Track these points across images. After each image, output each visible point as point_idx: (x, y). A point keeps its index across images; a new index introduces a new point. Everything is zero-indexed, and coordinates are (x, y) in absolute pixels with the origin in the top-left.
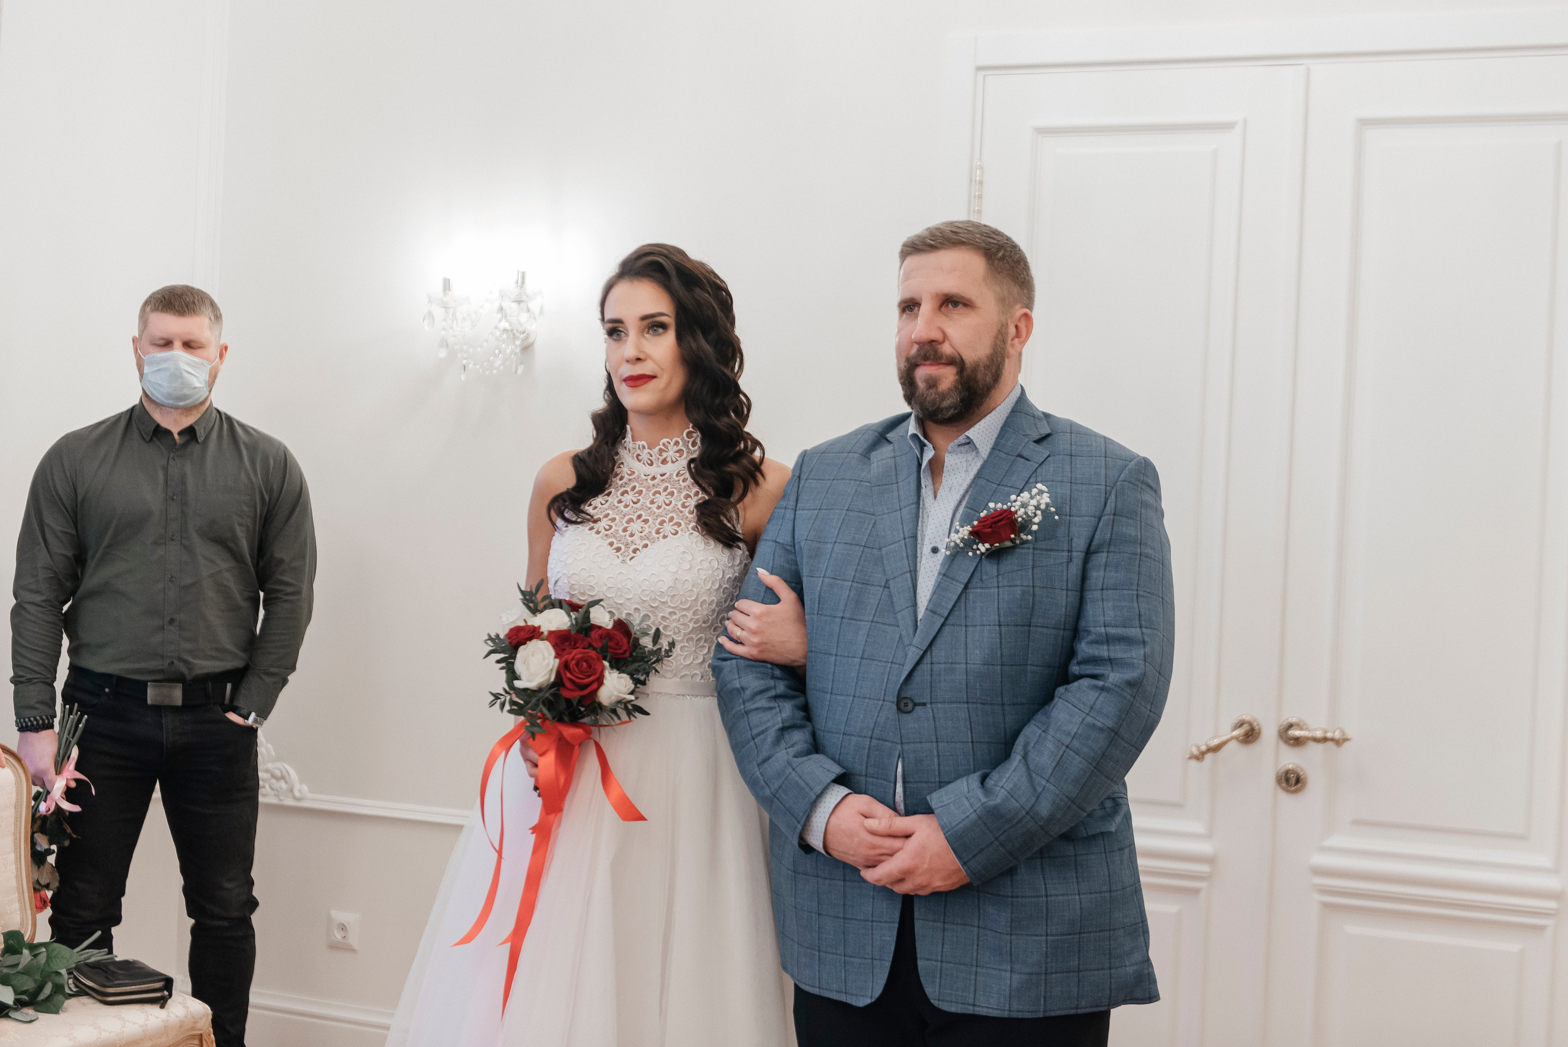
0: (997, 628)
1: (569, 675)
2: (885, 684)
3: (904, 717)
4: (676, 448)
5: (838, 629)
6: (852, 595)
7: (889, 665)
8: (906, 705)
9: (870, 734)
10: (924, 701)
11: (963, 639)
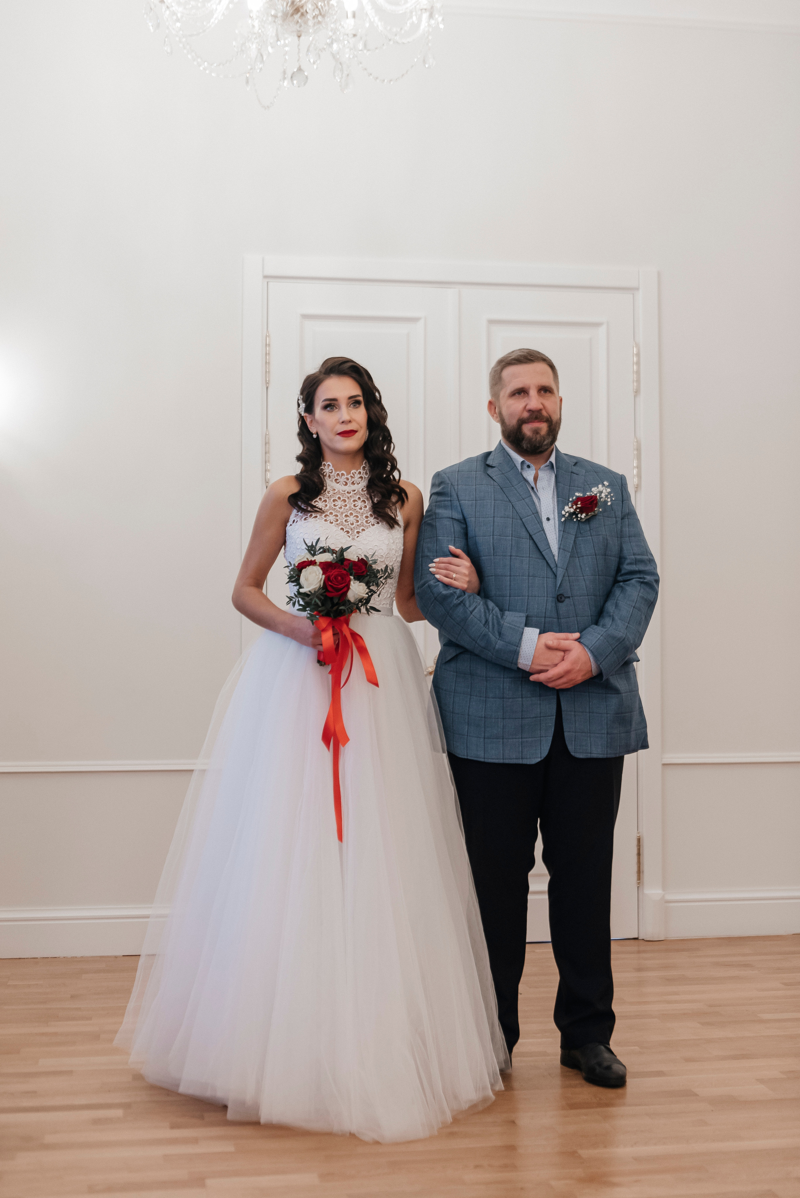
0: (595, 556)
1: (330, 583)
2: (546, 589)
3: (560, 604)
4: (359, 476)
5: (509, 562)
6: (513, 544)
7: (545, 579)
8: (561, 598)
9: (544, 616)
10: (569, 596)
11: (578, 564)
